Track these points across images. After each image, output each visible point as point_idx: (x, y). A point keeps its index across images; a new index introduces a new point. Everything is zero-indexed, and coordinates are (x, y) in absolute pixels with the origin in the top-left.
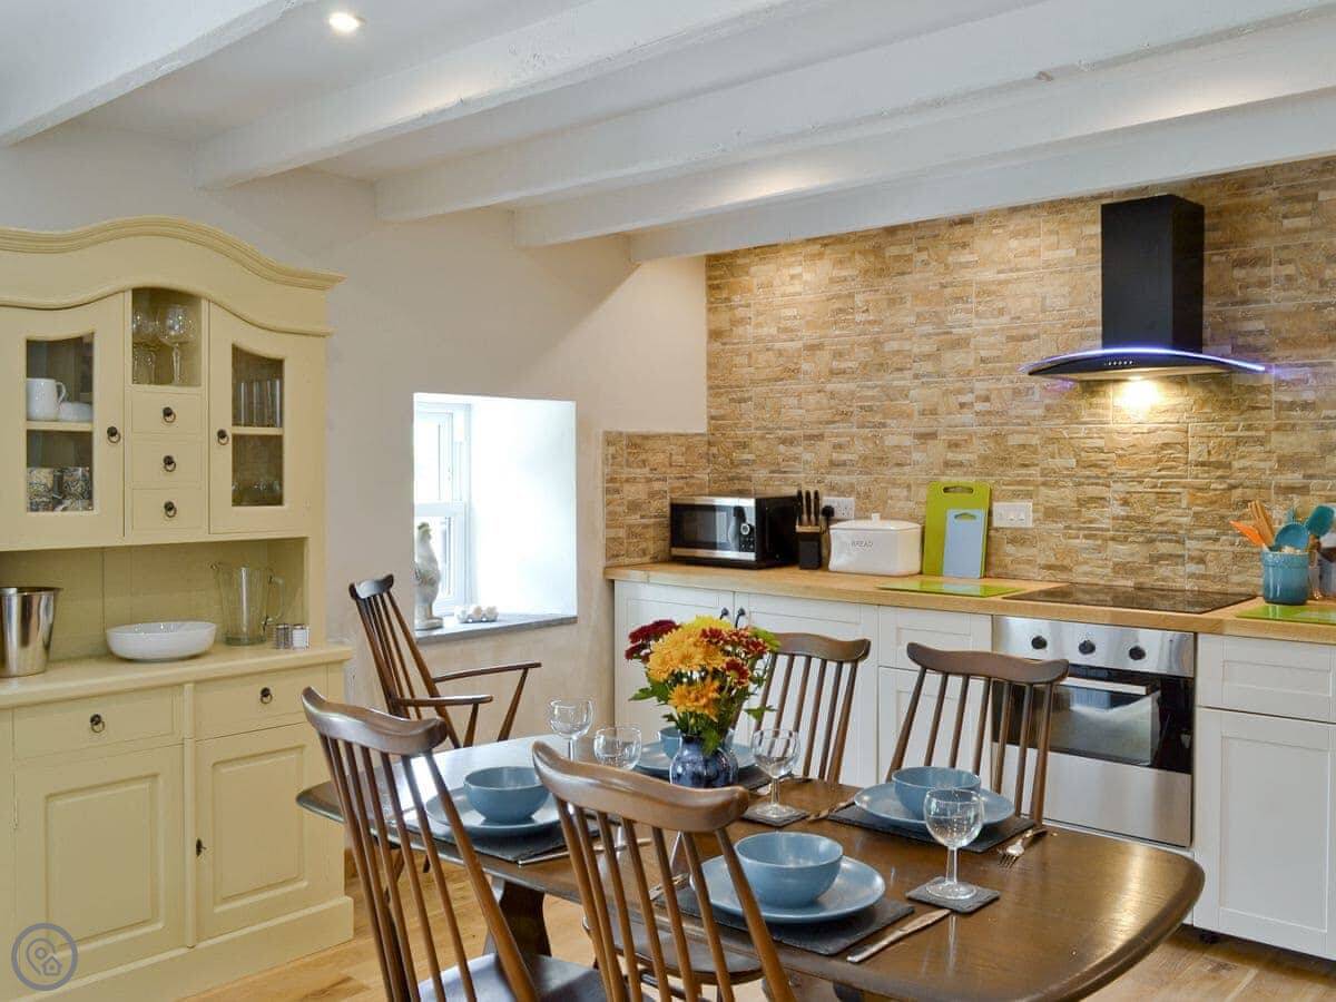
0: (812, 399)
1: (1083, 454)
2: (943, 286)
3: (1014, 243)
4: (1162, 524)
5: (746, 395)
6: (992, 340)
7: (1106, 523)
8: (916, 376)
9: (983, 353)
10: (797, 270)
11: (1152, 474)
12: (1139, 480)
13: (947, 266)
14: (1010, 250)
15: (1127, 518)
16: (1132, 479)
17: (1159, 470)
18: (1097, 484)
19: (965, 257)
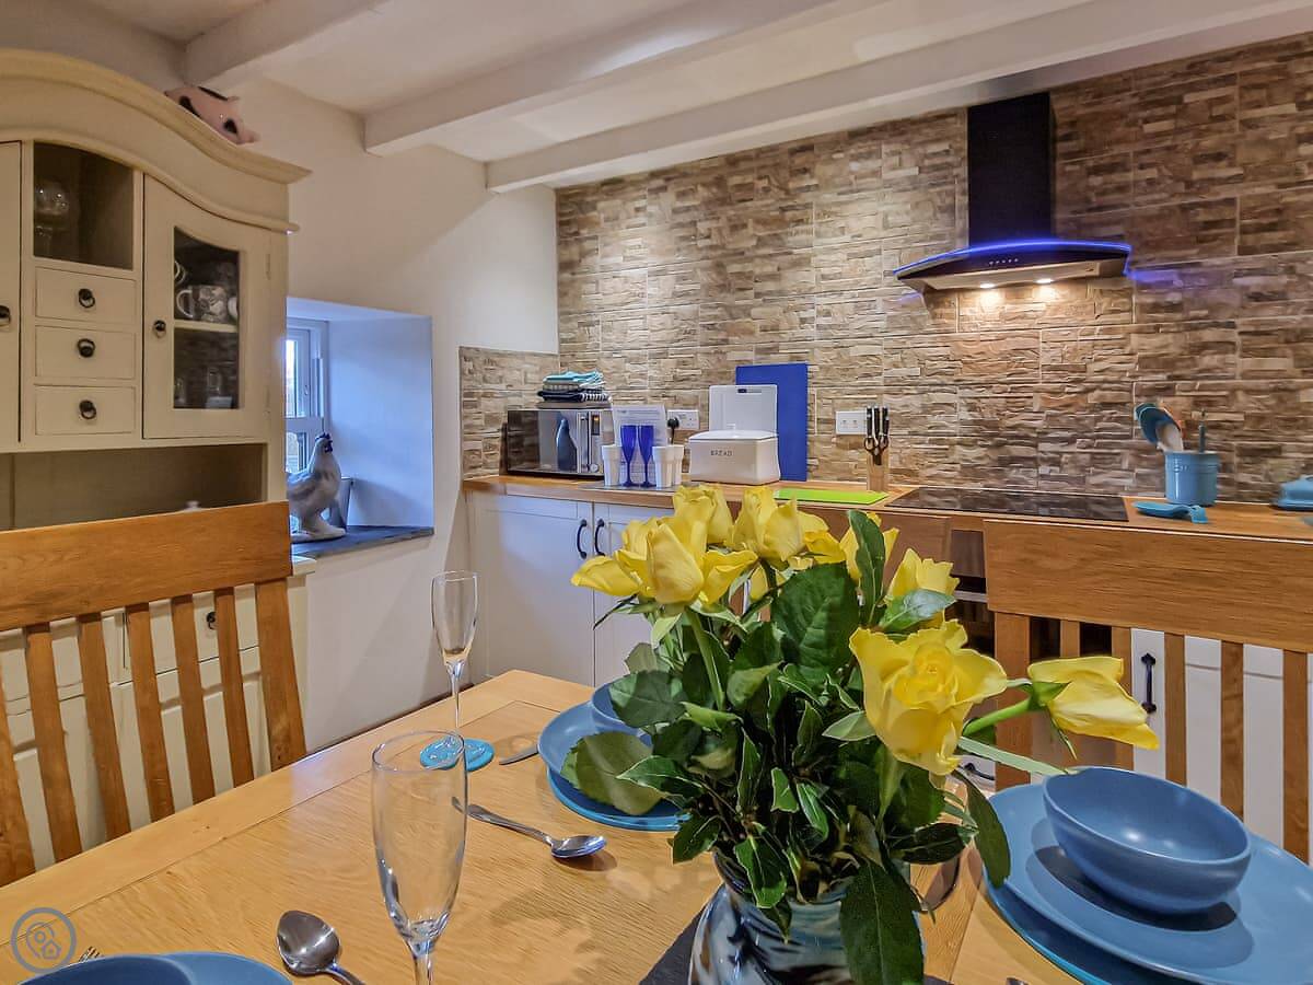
0: (656, 321)
1: (928, 362)
2: (783, 210)
3: (855, 166)
4: (1013, 428)
5: (595, 319)
6: (833, 258)
7: (954, 428)
8: (757, 295)
9: (825, 271)
10: (641, 203)
11: (1001, 380)
12: (988, 385)
13: (787, 192)
14: (852, 173)
15: (975, 422)
16: (979, 385)
17: (1009, 376)
18: (942, 391)
19: (807, 181)
